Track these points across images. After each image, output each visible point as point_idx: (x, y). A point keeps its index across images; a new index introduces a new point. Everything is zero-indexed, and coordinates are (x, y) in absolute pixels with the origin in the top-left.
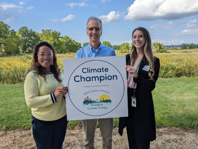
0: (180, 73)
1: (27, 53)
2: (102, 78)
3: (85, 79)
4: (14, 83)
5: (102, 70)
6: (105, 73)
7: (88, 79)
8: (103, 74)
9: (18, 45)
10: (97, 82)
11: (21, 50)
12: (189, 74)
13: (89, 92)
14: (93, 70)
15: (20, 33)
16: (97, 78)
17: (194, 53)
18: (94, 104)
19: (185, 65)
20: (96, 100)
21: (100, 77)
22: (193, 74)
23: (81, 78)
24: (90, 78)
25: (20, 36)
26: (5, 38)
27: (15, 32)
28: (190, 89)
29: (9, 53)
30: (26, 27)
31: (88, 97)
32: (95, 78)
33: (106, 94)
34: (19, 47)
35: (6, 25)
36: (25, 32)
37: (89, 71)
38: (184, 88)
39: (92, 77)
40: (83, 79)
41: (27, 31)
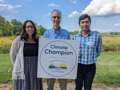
0: (108, 49)
1: (16, 35)
2: (63, 53)
3: (52, 52)
4: (5, 53)
5: (63, 48)
6: (65, 50)
7: (54, 52)
8: (63, 50)
9: (11, 30)
10: (60, 55)
11: (12, 33)
12: (113, 50)
13: (53, 61)
14: (57, 47)
15: (12, 23)
16: (59, 53)
17: (117, 37)
18: (55, 69)
19: (111, 44)
20: (57, 66)
21: (62, 52)
22: (115, 50)
23: (49, 51)
24: (55, 52)
25: (12, 25)
26: (3, 26)
27: (9, 22)
28: (113, 59)
29: (5, 35)
30: (16, 20)
31: (52, 64)
32: (59, 52)
33: (64, 63)
34: (11, 31)
35: (4, 18)
36: (15, 22)
37: (55, 47)
38: (110, 58)
39: (57, 52)
40: (50, 52)
41: (16, 22)
